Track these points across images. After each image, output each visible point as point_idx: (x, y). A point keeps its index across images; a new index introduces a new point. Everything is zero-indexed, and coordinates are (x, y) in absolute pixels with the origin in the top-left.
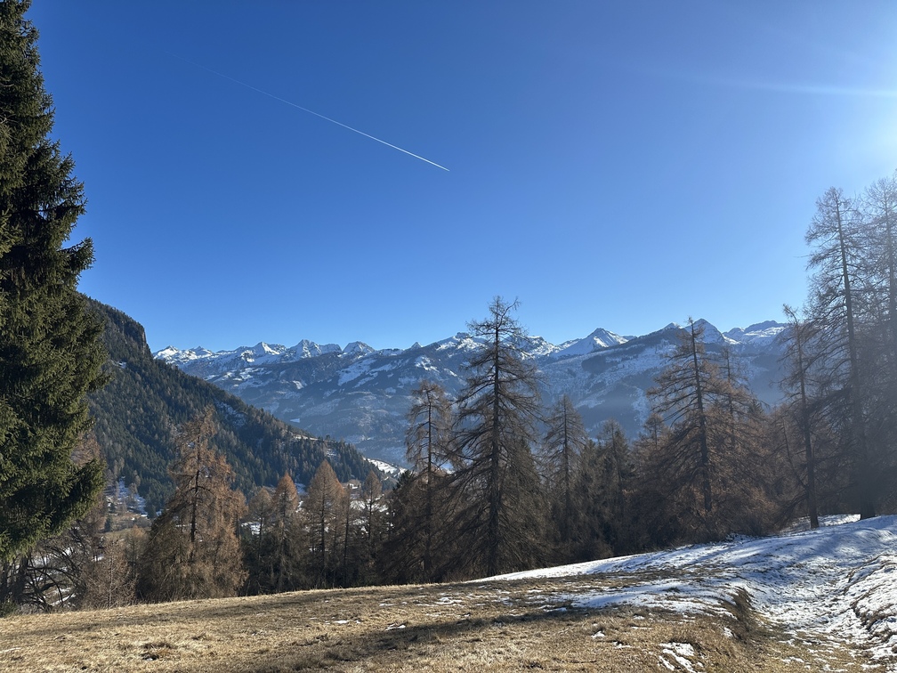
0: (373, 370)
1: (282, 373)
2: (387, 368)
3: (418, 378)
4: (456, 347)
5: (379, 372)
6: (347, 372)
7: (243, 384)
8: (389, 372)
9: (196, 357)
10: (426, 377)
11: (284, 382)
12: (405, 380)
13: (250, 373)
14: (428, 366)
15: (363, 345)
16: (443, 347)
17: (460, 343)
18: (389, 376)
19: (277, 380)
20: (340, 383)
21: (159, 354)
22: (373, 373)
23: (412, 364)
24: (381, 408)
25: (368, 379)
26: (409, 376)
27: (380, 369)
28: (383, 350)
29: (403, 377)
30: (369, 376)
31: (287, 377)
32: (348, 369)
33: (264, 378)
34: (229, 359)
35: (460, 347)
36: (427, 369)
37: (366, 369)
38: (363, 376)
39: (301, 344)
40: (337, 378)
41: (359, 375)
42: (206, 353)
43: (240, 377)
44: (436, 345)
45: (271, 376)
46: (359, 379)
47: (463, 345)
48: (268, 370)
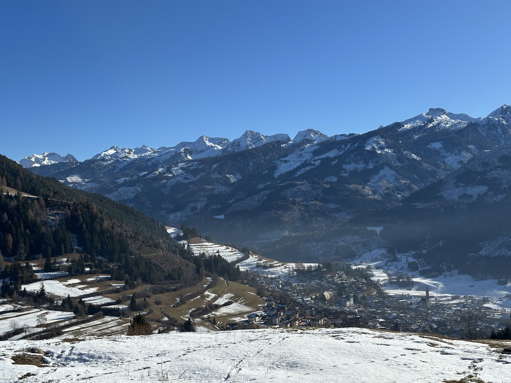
0: (316, 158)
1: (214, 166)
2: (332, 154)
3: (367, 163)
4: (426, 125)
5: (322, 159)
6: (286, 162)
7: (172, 180)
8: (334, 159)
9: (136, 156)
10: (377, 162)
11: (215, 176)
12: (350, 167)
13: (182, 168)
14: (381, 148)
15: (316, 133)
16: (407, 126)
17: (431, 121)
18: (333, 163)
19: (209, 174)
20: (276, 175)
21: (102, 155)
22: (315, 160)
23: (362, 147)
24: (316, 199)
25: (308, 168)
26: (355, 161)
27: (324, 156)
28: (336, 136)
29: (349, 163)
30: (310, 164)
31: (220, 170)
32: (287, 158)
33: (195, 172)
34: (169, 156)
35: (431, 125)
36: (379, 152)
37: (308, 157)
38: (305, 164)
39: (245, 135)
40: (275, 168)
41: (299, 164)
42: (147, 151)
43: (171, 173)
44: (398, 125)
45: (203, 170)
46: (299, 168)
47: (435, 122)
48: (200, 164)
